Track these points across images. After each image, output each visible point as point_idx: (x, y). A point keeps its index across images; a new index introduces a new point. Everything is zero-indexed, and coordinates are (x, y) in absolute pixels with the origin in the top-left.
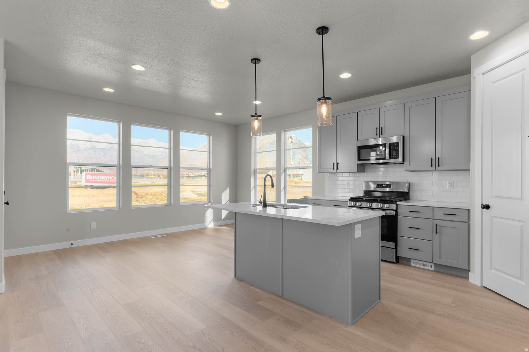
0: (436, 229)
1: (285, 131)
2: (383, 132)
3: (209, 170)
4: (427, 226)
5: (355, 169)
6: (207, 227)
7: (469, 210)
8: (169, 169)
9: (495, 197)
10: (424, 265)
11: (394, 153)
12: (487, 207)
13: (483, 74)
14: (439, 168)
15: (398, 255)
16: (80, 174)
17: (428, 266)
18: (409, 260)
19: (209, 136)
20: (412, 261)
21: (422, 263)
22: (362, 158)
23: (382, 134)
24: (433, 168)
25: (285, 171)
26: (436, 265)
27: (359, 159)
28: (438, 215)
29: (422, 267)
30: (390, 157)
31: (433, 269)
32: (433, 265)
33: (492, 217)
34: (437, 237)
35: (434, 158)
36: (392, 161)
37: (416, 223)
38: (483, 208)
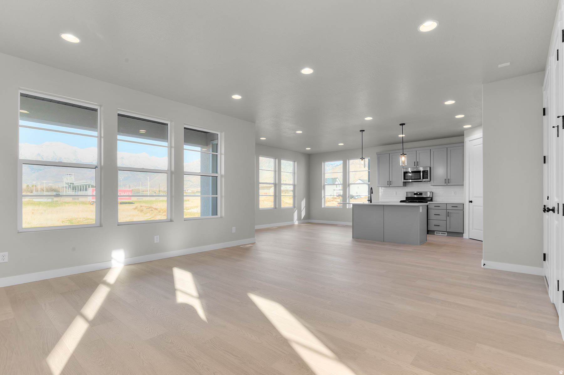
0: (448, 214)
1: (349, 160)
2: (418, 164)
3: (294, 186)
4: (443, 213)
5: (402, 185)
6: (295, 224)
7: (463, 204)
8: (275, 185)
9: (475, 197)
10: (442, 234)
11: (425, 176)
12: (471, 202)
13: (469, 141)
14: (449, 184)
15: (428, 230)
16: (72, 191)
17: (444, 234)
18: (434, 231)
19: (294, 162)
20: (435, 232)
21: (441, 232)
22: (406, 178)
23: (418, 165)
24: (446, 184)
25: (349, 186)
26: (448, 232)
27: (404, 179)
28: (449, 207)
29: (441, 234)
30: (423, 178)
31: (446, 235)
32: (446, 233)
33: (473, 206)
34: (448, 218)
35: (446, 179)
36: (424, 180)
37: (437, 212)
38: (469, 202)
